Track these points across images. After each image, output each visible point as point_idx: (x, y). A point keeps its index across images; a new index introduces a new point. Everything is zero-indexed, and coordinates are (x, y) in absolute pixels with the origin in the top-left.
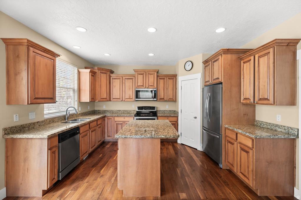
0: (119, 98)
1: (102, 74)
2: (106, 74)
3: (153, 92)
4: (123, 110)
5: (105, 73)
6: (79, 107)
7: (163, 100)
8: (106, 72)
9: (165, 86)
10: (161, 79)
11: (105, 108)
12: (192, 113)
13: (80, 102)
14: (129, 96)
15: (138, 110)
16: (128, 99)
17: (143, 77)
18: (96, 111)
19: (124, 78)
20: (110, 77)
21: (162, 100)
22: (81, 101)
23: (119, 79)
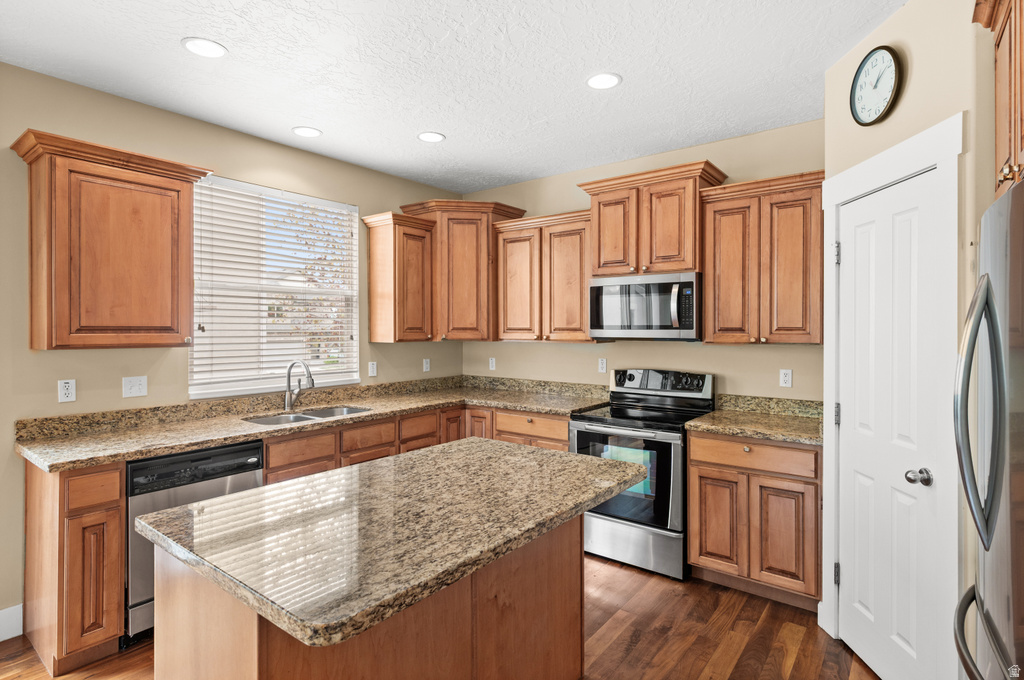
0: (528, 326)
1: (457, 228)
2: (474, 227)
3: (675, 290)
4: (557, 384)
5: (471, 221)
6: (370, 364)
7: (738, 334)
8: (476, 216)
9: (753, 252)
10: (723, 213)
11: (494, 369)
12: (901, 437)
13: (370, 342)
14: (565, 316)
15: (617, 385)
16: (563, 330)
17: (625, 215)
18: (467, 378)
19: (546, 234)
20: (495, 234)
21: (731, 334)
22: (374, 341)
23: (528, 239)
